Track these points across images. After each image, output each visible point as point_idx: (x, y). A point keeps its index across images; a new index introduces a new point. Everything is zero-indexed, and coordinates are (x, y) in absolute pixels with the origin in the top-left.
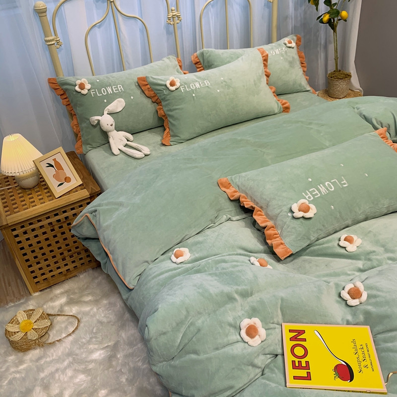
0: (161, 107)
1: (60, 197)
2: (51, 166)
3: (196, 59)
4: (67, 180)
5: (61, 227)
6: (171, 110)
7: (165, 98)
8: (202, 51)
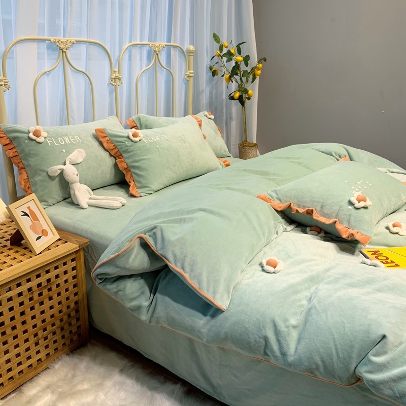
0: (122, 159)
1: (40, 253)
2: (26, 215)
3: (133, 123)
4: (44, 233)
5: (40, 294)
6: (136, 161)
7: (127, 150)
8: (137, 116)
